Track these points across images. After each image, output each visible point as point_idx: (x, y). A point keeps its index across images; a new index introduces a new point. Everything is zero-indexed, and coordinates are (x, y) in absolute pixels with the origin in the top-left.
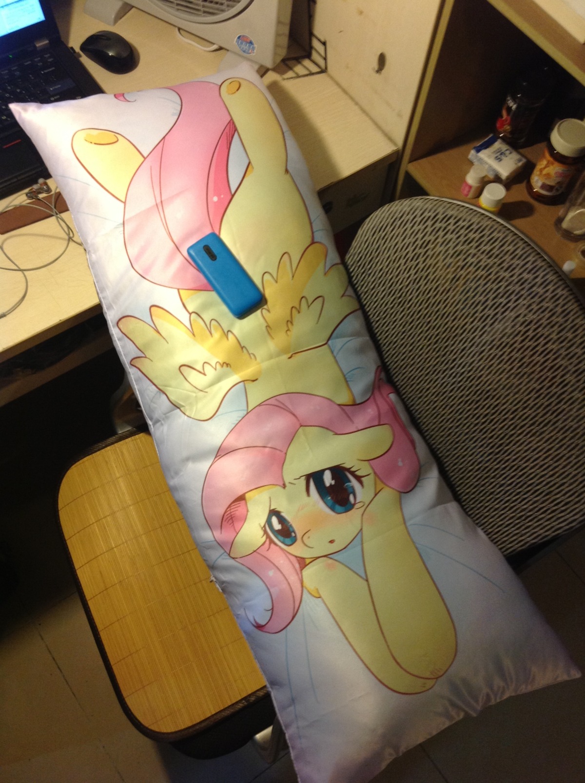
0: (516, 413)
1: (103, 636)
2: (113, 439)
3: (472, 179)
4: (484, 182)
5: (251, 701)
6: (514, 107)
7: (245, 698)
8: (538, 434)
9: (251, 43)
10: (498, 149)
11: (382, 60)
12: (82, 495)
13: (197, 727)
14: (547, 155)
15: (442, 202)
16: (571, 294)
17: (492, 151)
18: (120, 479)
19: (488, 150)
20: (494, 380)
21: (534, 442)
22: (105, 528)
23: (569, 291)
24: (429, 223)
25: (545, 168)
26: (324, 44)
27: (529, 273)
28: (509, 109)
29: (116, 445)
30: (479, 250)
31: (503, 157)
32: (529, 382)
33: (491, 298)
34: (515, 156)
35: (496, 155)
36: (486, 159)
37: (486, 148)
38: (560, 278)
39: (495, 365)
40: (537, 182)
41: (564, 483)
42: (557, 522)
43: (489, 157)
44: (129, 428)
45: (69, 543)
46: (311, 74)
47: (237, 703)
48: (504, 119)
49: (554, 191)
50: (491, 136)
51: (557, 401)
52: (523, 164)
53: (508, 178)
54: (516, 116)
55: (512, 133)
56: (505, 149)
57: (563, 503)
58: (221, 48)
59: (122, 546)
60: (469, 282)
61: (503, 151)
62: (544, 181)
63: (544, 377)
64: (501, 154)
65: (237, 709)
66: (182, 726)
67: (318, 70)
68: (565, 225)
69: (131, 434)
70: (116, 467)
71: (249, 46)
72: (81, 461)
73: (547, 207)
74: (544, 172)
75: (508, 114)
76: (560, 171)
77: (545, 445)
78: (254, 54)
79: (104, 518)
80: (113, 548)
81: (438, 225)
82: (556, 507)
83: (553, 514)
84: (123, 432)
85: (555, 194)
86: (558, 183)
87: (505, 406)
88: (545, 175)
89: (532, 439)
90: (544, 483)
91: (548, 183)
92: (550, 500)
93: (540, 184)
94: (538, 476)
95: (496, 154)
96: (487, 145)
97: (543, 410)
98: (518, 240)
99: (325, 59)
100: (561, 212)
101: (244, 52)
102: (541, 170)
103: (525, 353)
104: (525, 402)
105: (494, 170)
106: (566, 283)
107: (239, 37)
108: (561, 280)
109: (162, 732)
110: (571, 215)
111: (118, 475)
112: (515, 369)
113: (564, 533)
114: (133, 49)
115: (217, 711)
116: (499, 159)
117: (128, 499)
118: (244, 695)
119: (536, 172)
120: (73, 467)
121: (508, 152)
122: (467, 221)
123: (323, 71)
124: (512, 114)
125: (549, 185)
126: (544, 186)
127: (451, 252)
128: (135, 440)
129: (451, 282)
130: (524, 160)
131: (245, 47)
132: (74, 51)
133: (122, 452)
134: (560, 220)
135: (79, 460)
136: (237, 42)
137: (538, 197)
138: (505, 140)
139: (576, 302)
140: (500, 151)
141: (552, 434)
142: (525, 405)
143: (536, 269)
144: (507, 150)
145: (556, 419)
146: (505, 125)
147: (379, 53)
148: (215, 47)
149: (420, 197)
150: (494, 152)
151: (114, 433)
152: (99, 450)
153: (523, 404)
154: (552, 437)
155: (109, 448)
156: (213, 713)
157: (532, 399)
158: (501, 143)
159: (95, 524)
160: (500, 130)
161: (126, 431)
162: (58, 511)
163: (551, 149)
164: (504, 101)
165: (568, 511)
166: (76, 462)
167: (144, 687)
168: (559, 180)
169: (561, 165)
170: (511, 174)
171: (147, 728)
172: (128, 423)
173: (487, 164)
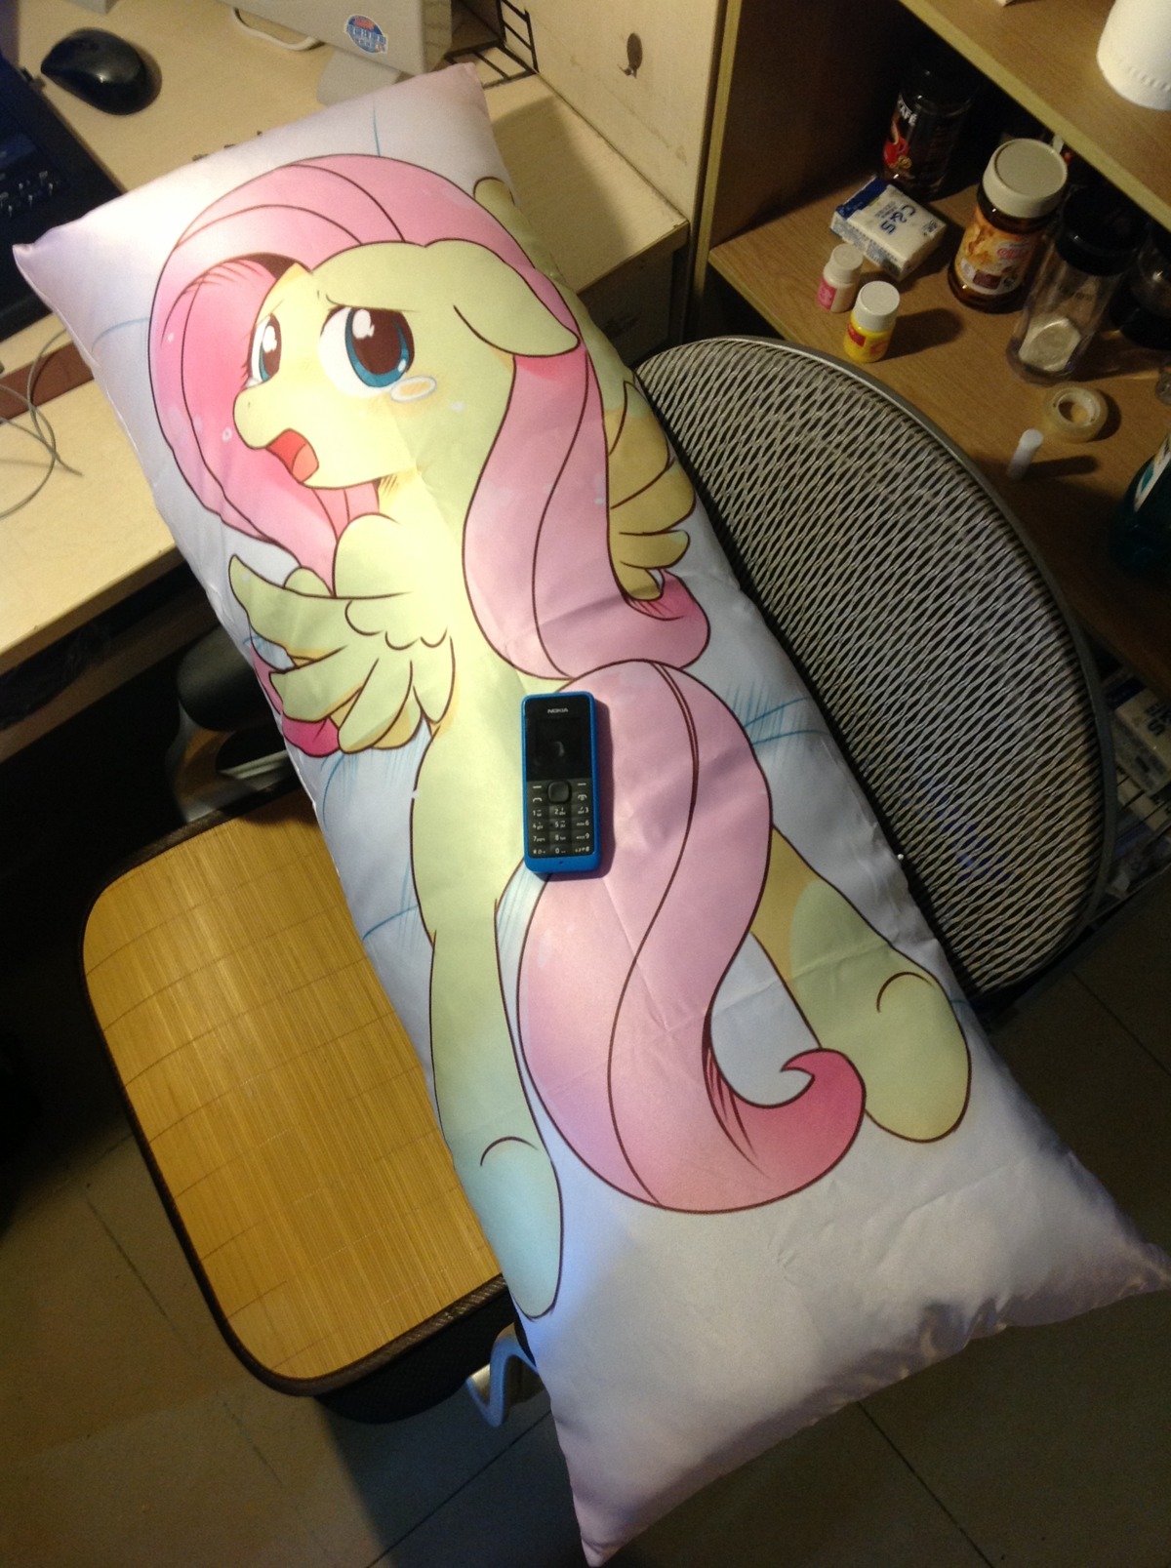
0: (911, 759)
1: (181, 1204)
2: (180, 833)
3: (834, 274)
4: (860, 279)
5: (461, 1313)
6: (912, 120)
7: (450, 1309)
8: (952, 797)
9: (377, 31)
10: (889, 206)
11: (635, 50)
12: (127, 945)
13: (362, 1367)
14: (979, 215)
15: (757, 349)
16: (1001, 526)
17: (877, 211)
18: (196, 910)
19: (867, 208)
20: (870, 696)
21: (946, 813)
22: (173, 1006)
23: (996, 520)
24: (735, 391)
25: (977, 242)
26: (526, 17)
27: (922, 485)
28: (903, 124)
29: (185, 844)
30: (830, 442)
31: (897, 223)
32: (931, 699)
33: (856, 538)
34: (922, 218)
35: (883, 220)
36: (863, 229)
37: (861, 207)
38: (979, 494)
39: (870, 667)
40: (966, 269)
41: (1001, 891)
42: (992, 965)
43: (869, 224)
44: (207, 811)
45: (107, 1034)
46: (507, 79)
47: (435, 1317)
48: (895, 143)
49: (1001, 285)
50: (873, 179)
51: (983, 734)
52: (937, 236)
53: (908, 265)
54: (918, 137)
55: (912, 170)
56: (902, 205)
57: (1001, 929)
58: (319, 45)
59: (206, 1037)
60: (814, 507)
61: (897, 210)
62: (978, 267)
63: (957, 690)
64: (893, 218)
65: (436, 1329)
66: (335, 1367)
67: (521, 70)
68: (1025, 354)
69: (212, 823)
70: (189, 888)
71: (375, 38)
72: (120, 880)
73: (990, 317)
74: (978, 250)
75: (903, 134)
76: (1007, 246)
77: (965, 818)
78: (386, 53)
79: (170, 985)
80: (189, 1043)
81: (750, 396)
82: (989, 937)
83: (985, 949)
84: (199, 820)
85: (1001, 293)
86: (1006, 270)
87: (891, 746)
88: (979, 256)
89: (943, 806)
90: (967, 891)
91: (987, 270)
92: (979, 923)
93: (971, 274)
94: (956, 878)
95: (883, 217)
96: (864, 200)
97: (958, 753)
98: (900, 420)
99: (532, 48)
100: (1016, 330)
101: (366, 49)
102: (971, 247)
103: (923, 643)
104: (926, 738)
105: (881, 251)
106: (992, 503)
107: (352, 22)
108: (980, 499)
109: (299, 1377)
110: (1034, 333)
111: (192, 903)
112: (905, 673)
113: (1006, 984)
114: (145, 59)
115: (398, 1335)
116: (888, 228)
117: (213, 947)
118: (448, 1302)
119: (963, 250)
120: (106, 890)
121: (907, 212)
122: (805, 384)
123: (531, 71)
124: (910, 133)
125: (989, 276)
126: (979, 278)
127: (778, 448)
128: (222, 833)
129: (782, 507)
130: (941, 225)
131: (366, 38)
132: (30, 78)
133: (198, 861)
134: (1016, 345)
135: (116, 879)
136: (350, 30)
137: (972, 300)
138: (899, 185)
139: (1011, 540)
140: (893, 210)
141: (976, 798)
142: (927, 743)
143: (934, 478)
144: (904, 208)
145: (982, 769)
146: (898, 156)
147: (627, 37)
148: (309, 42)
149: (716, 340)
150: (881, 212)
151: (179, 821)
152: (153, 856)
153: (923, 742)
154: (976, 803)
155: (171, 851)
156: (391, 1338)
157: (938, 732)
158: (893, 193)
159: (155, 998)
160: (892, 166)
161: (203, 818)
162: (84, 977)
163: (985, 204)
164: (893, 108)
165: (1011, 943)
166: (110, 883)
167: (260, 1297)
168: (1008, 263)
169: (1007, 234)
170: (915, 255)
171: (270, 1372)
172: (205, 800)
173: (868, 238)
